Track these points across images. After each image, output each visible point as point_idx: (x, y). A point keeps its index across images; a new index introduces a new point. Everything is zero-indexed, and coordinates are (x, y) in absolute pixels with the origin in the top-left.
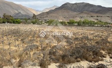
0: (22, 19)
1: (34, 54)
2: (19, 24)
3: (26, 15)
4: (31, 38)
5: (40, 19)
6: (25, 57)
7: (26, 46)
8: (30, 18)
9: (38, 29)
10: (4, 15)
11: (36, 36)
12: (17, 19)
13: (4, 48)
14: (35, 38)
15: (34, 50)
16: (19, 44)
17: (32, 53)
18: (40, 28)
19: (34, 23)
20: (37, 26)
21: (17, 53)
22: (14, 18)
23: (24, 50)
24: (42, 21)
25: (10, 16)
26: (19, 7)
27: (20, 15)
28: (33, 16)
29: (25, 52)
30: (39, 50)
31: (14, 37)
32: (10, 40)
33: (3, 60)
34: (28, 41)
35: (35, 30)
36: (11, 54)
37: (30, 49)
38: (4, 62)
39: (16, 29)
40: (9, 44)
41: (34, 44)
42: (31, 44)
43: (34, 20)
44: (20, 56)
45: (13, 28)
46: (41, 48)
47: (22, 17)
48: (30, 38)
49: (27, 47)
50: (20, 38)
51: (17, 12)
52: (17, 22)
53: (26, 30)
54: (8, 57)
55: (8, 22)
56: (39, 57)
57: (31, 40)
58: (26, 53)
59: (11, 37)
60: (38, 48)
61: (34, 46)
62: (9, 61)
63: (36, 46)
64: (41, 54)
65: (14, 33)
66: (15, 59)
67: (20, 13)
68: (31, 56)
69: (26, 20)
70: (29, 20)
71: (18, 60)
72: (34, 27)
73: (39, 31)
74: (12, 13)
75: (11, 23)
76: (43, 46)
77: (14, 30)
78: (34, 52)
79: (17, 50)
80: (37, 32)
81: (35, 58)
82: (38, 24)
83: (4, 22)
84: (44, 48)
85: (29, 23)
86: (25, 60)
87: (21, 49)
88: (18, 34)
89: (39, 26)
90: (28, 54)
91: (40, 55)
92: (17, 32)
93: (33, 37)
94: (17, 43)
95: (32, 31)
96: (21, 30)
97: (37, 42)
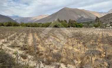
0: (84, 23)
1: (96, 60)
2: (81, 28)
3: (88, 19)
4: (93, 42)
5: (104, 22)
6: (87, 61)
7: (87, 49)
8: (92, 22)
9: (101, 33)
10: (69, 21)
11: (98, 40)
12: (80, 23)
13: (69, 48)
14: (98, 43)
15: (96, 56)
16: (81, 47)
17: (94, 59)
18: (104, 32)
19: (96, 27)
20: (100, 29)
21: (79, 55)
22: (77, 22)
23: (86, 54)
24: (106, 24)
25: (74, 21)
26: (82, 12)
27: (83, 19)
28: (96, 19)
29: (86, 56)
30: (102, 57)
31: (77, 39)
32: (73, 42)
33: (68, 58)
34: (89, 45)
35: (97, 34)
36: (74, 55)
37: (91, 54)
38: (68, 61)
39: (79, 32)
40: (73, 46)
41: (97, 49)
42: (92, 49)
43: (97, 24)
44: (82, 59)
45: (76, 31)
46: (104, 56)
47: (84, 21)
48: (91, 42)
49: (88, 51)
50: (82, 42)
51: (80, 17)
52: (79, 26)
53: (88, 34)
54: (71, 57)
55: (72, 26)
56: (103, 65)
57: (93, 45)
58: (88, 57)
59: (74, 40)
60: (100, 54)
61: (97, 51)
62: (72, 60)
63: (99, 53)
64: (105, 63)
65: (76, 36)
66: (77, 60)
67: (82, 17)
68: (93, 62)
69: (88, 23)
70: (91, 24)
71: (80, 62)
72: (96, 30)
73: (103, 35)
74: (75, 18)
75: (74, 27)
76: (108, 54)
77: (77, 33)
78: (95, 58)
79: (78, 52)
80: (100, 36)
81: (98, 65)
82: (102, 27)
83: (69, 27)
84: (109, 56)
85: (91, 27)
86: (87, 64)
87: (83, 52)
88: (80, 38)
89: (102, 30)
90: (90, 59)
91: (103, 64)
92: (80, 35)
93: (95, 42)
94: (79, 45)
95: (94, 35)
96: (83, 33)
97: (100, 47)
